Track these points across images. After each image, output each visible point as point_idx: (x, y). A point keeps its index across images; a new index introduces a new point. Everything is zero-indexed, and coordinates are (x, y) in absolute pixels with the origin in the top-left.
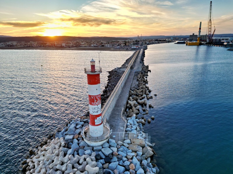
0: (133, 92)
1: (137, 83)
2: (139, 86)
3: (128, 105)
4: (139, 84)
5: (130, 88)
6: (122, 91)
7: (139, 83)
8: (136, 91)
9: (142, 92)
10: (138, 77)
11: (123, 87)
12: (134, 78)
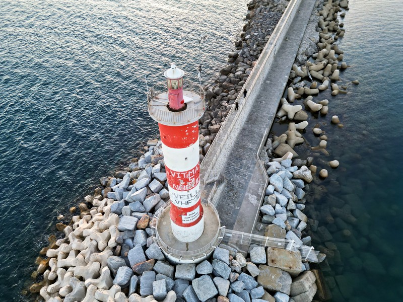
0: (299, 68)
1: (316, 37)
2: (319, 49)
3: (280, 114)
4: (320, 41)
5: (295, 55)
6: (273, 64)
7: (321, 38)
8: (308, 67)
9: (321, 72)
10: (321, 15)
11: (279, 51)
12: (312, 18)
